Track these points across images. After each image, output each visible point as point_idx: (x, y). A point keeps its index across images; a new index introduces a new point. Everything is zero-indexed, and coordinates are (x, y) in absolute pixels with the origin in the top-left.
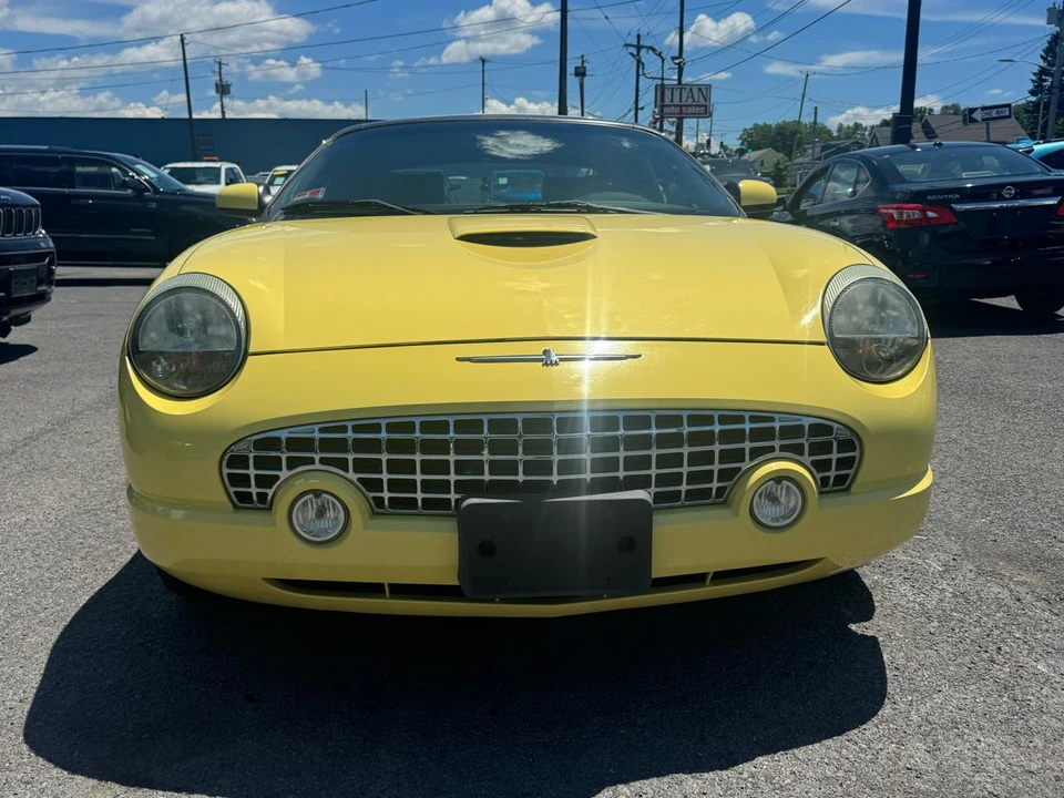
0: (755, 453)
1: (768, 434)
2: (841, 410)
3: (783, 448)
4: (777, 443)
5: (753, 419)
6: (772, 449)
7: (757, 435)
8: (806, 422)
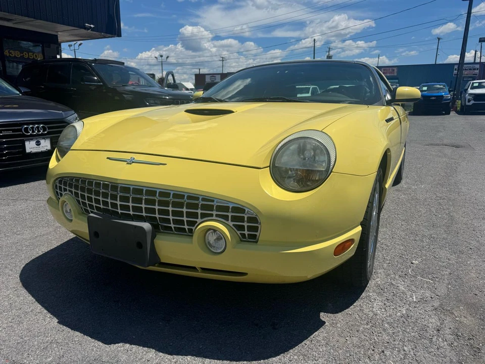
0: (203, 216)
1: (210, 208)
2: (250, 203)
3: (217, 216)
4: (214, 213)
5: (204, 200)
6: (212, 215)
7: (204, 207)
8: (231, 206)
